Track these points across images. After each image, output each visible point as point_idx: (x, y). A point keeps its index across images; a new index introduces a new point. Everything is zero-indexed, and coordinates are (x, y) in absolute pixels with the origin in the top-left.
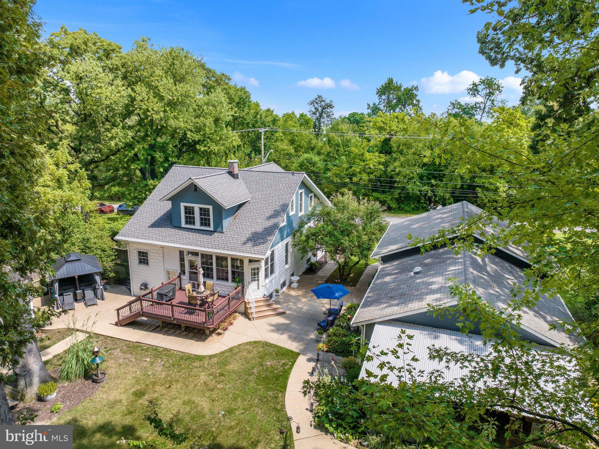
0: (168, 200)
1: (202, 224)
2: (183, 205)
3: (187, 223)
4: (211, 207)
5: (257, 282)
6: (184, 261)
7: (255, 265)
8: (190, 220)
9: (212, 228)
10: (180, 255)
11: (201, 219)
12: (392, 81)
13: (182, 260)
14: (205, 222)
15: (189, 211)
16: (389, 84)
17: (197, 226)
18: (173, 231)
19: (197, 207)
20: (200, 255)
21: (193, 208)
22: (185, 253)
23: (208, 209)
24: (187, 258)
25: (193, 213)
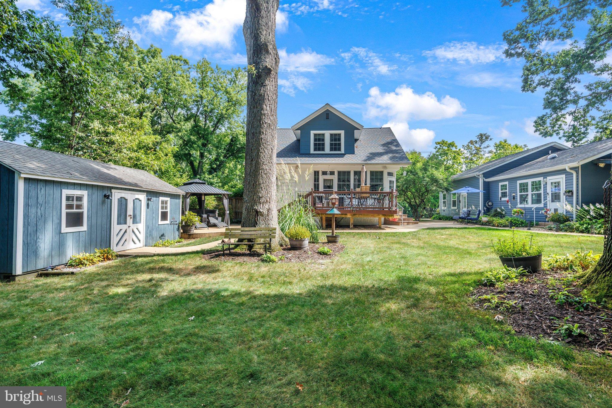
0: (296, 130)
1: (331, 149)
2: (312, 132)
3: (315, 150)
4: (342, 132)
6: (318, 181)
7: (391, 178)
8: (319, 146)
9: (343, 151)
10: (315, 175)
11: (331, 144)
14: (335, 146)
15: (319, 139)
17: (327, 150)
19: (327, 134)
20: (336, 174)
21: (323, 135)
22: (320, 173)
23: (340, 135)
24: (321, 178)
25: (323, 140)
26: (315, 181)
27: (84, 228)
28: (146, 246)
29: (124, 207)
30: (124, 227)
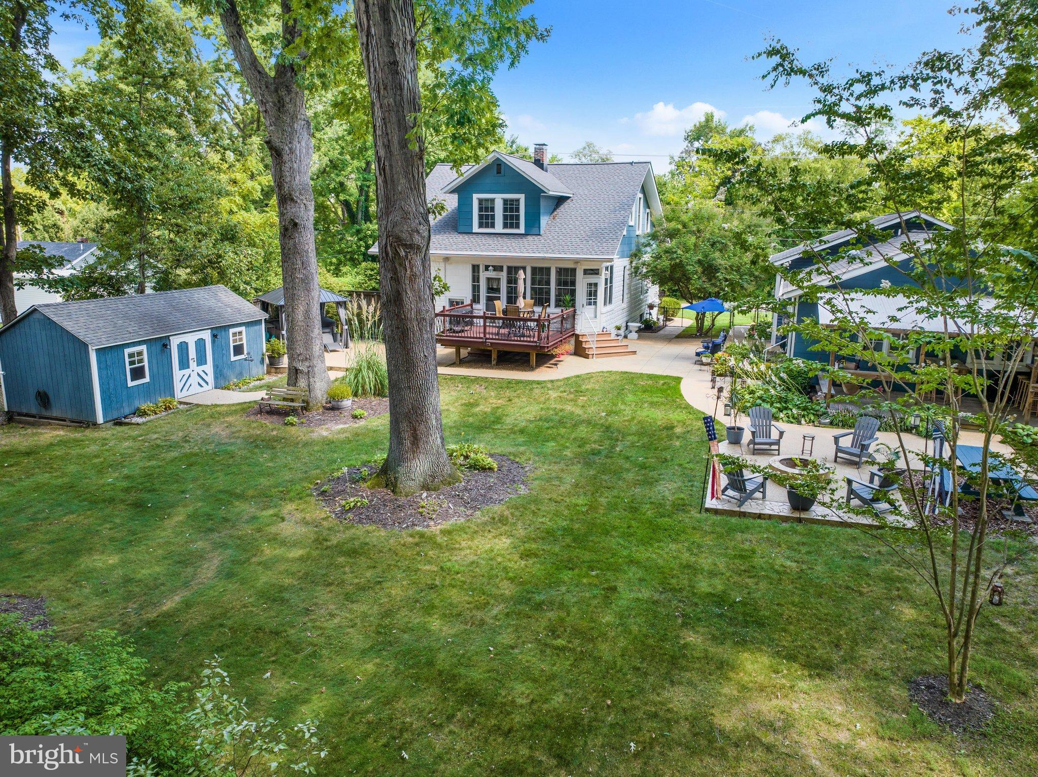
0: (452, 192)
1: (505, 226)
2: (476, 197)
3: (481, 225)
4: (522, 197)
5: (593, 307)
6: (478, 282)
7: (592, 279)
8: (487, 220)
9: (522, 230)
10: (474, 271)
11: (505, 217)
12: (712, 116)
13: (476, 279)
14: (511, 220)
15: (487, 208)
16: (707, 121)
17: (499, 228)
18: (460, 238)
19: (499, 199)
20: (505, 269)
21: (493, 200)
22: (482, 268)
23: (518, 200)
24: (483, 276)
25: (493, 209)
26: (474, 281)
27: (147, 379)
28: (216, 388)
29: (185, 351)
30: (186, 372)
